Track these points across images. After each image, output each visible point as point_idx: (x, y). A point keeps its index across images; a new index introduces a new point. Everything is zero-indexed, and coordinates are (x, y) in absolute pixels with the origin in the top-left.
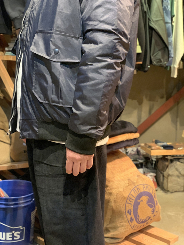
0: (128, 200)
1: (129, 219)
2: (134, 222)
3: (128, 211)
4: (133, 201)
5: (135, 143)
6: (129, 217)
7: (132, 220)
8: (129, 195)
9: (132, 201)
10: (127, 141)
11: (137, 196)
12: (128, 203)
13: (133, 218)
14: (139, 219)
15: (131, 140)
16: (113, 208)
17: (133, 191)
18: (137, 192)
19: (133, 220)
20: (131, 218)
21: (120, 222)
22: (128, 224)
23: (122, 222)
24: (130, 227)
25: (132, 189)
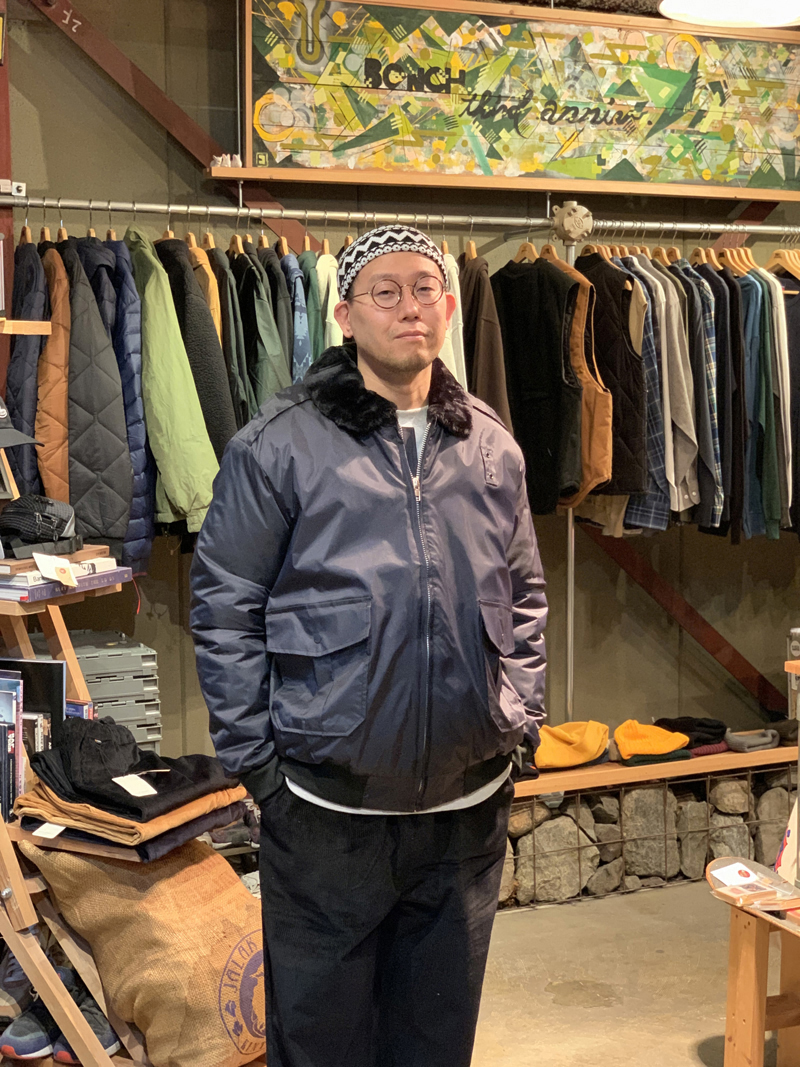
0: (226, 977)
1: (231, 1027)
2: (246, 1035)
3: (227, 1006)
4: (240, 978)
5: (235, 816)
6: (230, 1021)
7: (238, 1028)
8: (228, 962)
9: (237, 977)
10: (215, 812)
11: (250, 964)
12: (225, 985)
13: (242, 1022)
14: (256, 1026)
15: (225, 809)
16: (186, 1003)
17: (237, 951)
18: (249, 952)
19: (241, 1028)
20: (237, 1024)
21: (209, 1039)
22: (229, 1041)
23: (212, 1038)
24: (236, 1049)
25: (233, 946)
